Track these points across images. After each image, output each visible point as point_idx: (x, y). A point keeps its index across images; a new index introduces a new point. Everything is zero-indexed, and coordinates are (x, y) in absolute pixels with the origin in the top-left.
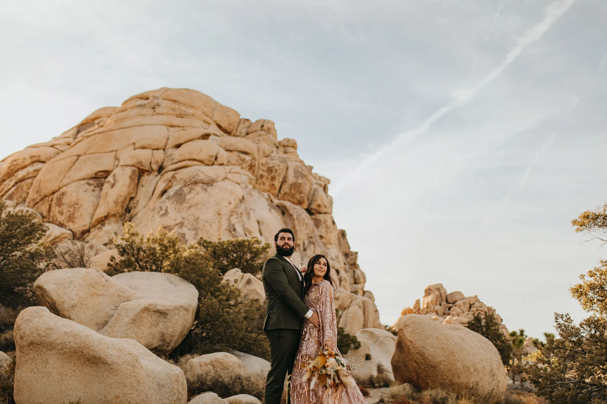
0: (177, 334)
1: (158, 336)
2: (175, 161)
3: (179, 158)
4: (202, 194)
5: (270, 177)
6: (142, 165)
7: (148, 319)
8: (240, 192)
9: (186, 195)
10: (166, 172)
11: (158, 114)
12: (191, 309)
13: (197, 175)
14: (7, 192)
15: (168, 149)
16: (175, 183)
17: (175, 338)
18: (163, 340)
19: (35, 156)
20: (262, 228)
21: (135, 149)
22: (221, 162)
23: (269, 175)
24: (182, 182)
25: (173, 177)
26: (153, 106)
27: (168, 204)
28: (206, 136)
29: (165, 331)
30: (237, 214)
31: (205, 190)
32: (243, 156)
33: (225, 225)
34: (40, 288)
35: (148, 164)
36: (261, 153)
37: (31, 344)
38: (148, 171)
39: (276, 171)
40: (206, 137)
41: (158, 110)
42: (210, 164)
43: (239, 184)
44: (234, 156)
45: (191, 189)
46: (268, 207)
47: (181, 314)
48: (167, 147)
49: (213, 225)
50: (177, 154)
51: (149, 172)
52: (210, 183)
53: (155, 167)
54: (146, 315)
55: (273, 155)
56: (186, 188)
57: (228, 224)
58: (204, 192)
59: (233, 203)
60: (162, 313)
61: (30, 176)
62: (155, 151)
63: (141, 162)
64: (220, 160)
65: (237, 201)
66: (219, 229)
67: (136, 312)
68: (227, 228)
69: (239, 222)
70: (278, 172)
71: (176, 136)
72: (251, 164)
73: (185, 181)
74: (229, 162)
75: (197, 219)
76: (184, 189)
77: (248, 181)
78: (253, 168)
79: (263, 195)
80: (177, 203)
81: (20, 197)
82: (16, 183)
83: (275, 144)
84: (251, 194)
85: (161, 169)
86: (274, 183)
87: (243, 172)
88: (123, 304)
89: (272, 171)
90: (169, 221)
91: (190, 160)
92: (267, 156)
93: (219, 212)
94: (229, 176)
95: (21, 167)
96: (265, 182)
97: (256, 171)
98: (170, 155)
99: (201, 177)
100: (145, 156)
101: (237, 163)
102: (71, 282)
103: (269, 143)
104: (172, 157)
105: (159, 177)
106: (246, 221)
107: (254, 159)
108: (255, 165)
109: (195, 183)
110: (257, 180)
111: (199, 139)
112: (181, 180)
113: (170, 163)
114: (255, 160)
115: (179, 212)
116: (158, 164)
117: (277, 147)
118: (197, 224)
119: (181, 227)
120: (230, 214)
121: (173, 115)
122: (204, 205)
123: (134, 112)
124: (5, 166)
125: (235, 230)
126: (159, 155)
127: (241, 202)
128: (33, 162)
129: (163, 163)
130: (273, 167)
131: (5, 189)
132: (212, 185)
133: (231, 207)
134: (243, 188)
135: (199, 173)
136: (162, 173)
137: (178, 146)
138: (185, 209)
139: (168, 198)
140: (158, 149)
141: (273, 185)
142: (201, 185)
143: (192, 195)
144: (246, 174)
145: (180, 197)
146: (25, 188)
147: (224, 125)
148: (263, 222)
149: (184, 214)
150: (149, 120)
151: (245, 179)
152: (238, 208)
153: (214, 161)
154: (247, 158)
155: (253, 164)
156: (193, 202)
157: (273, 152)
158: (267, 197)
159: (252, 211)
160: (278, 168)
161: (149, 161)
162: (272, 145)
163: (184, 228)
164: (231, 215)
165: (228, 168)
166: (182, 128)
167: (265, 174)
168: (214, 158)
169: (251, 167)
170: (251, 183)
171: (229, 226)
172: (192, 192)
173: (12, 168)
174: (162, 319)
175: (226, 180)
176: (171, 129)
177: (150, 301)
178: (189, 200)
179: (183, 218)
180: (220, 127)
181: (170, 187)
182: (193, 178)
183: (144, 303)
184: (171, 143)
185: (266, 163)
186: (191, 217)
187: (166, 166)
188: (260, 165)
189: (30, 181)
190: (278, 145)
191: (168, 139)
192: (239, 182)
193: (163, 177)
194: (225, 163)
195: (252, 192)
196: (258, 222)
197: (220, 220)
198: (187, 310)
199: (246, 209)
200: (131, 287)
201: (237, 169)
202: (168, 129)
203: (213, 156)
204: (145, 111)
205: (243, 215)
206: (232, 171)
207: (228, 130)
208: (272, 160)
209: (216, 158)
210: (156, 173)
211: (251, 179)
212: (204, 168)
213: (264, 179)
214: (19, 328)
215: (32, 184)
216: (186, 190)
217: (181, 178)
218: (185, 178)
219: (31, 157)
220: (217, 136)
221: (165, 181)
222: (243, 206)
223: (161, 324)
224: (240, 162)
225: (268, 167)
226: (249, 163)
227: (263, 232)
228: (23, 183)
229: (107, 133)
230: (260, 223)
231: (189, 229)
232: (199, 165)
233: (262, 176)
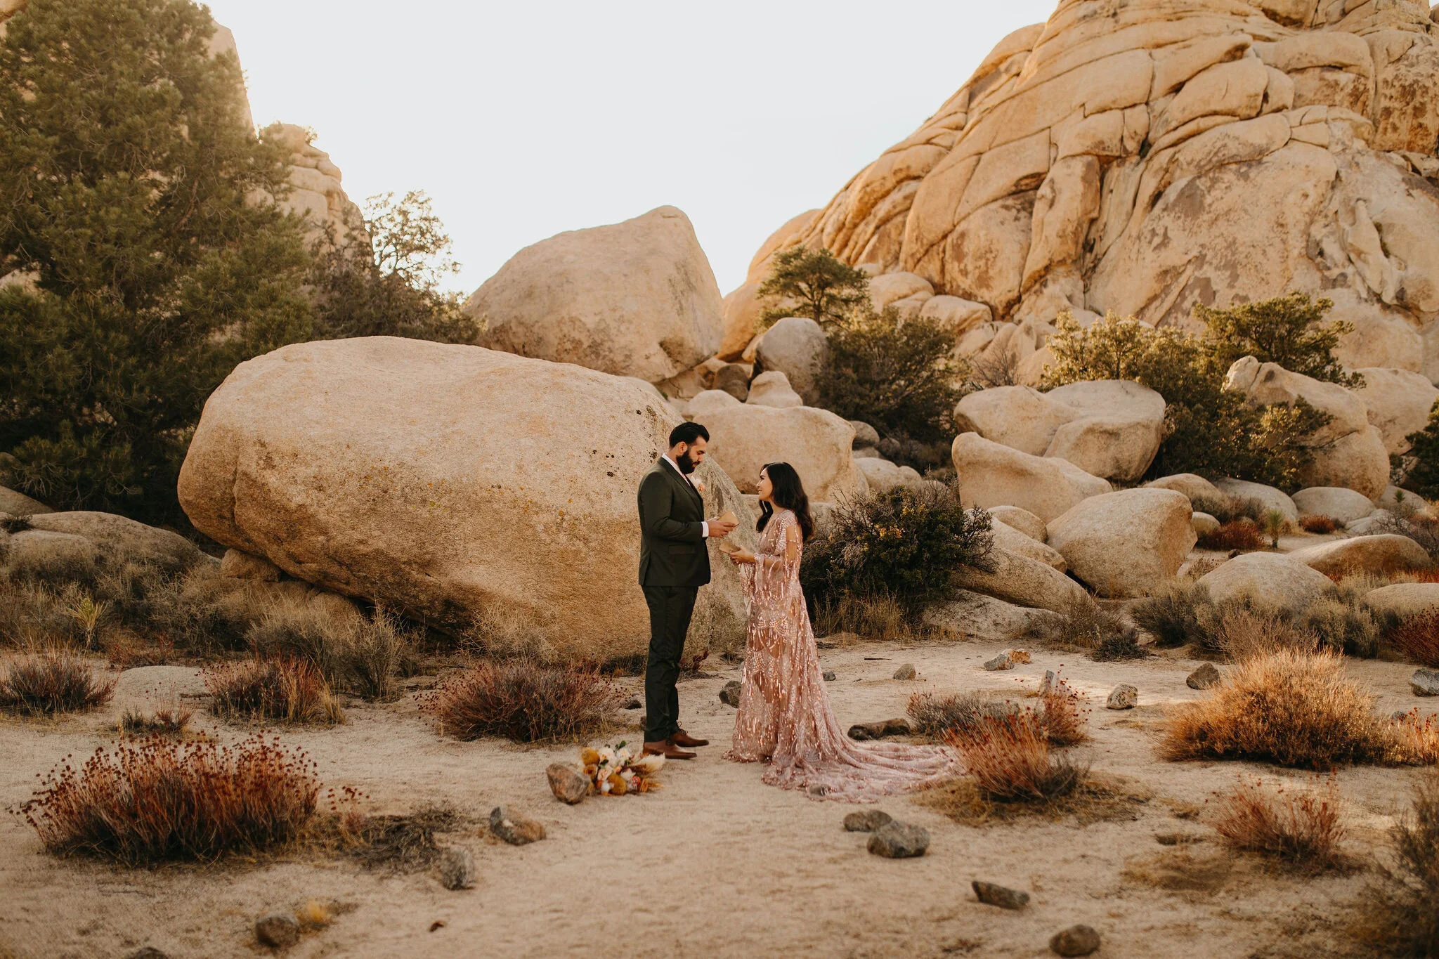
0: (1137, 459)
1: (1110, 463)
2: (1174, 124)
3: (1181, 117)
4: (1239, 188)
5: (1409, 110)
6: (1104, 149)
7: (1094, 442)
8: (1327, 164)
9: (1203, 196)
10: (1157, 153)
11: (1126, 26)
12: (1153, 426)
13: (1225, 146)
14: (864, 247)
15: (1157, 99)
16: (1178, 173)
17: (1135, 465)
18: (1119, 468)
19: (901, 170)
20: (1389, 239)
21: (1085, 117)
22: (1280, 104)
23: (1408, 104)
24: (1192, 167)
25: (1173, 160)
26: (1112, 11)
27: (1167, 220)
28: (1237, 52)
29: (1119, 456)
30: (1326, 216)
31: (1245, 177)
32: (1331, 76)
33: (1297, 245)
34: (961, 416)
35: (1116, 141)
36: (1381, 55)
37: (969, 463)
38: (1120, 157)
39: (1425, 90)
40: (1239, 54)
41: (1125, 17)
42: (1254, 114)
43: (1326, 148)
44: (1310, 81)
45: (1214, 181)
46: (1403, 186)
47: (1139, 432)
48: (1154, 95)
49: (1271, 252)
50: (1176, 107)
51: (1121, 159)
52: (1255, 159)
53: (1131, 145)
54: (1090, 437)
55: (1414, 51)
56: (1203, 179)
57: (1304, 244)
58: (1242, 182)
59: (1313, 196)
60: (1113, 434)
61: (897, 210)
62: (1128, 112)
63: (1102, 142)
64: (1274, 101)
65: (1323, 188)
66: (1285, 259)
67: (1078, 434)
68: (1304, 252)
69: (1332, 233)
70: (1431, 93)
71: (1171, 65)
72: (1356, 88)
73: (1198, 166)
74: (1298, 97)
75: (1232, 245)
76: (1198, 182)
77: (1350, 132)
78: (1362, 98)
79: (1389, 161)
80: (1187, 216)
81: (888, 253)
82: (877, 228)
83: (1420, 23)
84: (1357, 164)
85: (1145, 147)
86: (1421, 120)
87: (1335, 112)
88: (1061, 427)
89: (1413, 94)
90: (1172, 257)
91: (1203, 116)
92: (1399, 60)
93: (1281, 221)
94: (1299, 133)
95: (880, 194)
96: (1398, 124)
97: (1370, 103)
98: (1161, 114)
99: (1233, 148)
100: (1107, 128)
101: (1319, 96)
102: (996, 406)
103: (1402, 24)
104: (1165, 117)
105: (1142, 165)
106: (1347, 228)
107: (1360, 75)
108: (1366, 90)
109: (1222, 165)
110: (1376, 124)
111: (1221, 62)
112: (1189, 164)
113: (1162, 132)
114: (1367, 78)
115: (1192, 233)
116: (1137, 138)
117: (1428, 28)
118: (1233, 254)
119: (1201, 267)
120: (1307, 219)
121: (1159, 19)
122: (1246, 211)
123: (1075, 34)
124: (852, 197)
125: (1321, 253)
126: (1138, 119)
127: (1333, 187)
128: (900, 182)
129: (1147, 134)
130: (1416, 82)
131: (861, 243)
132: (1260, 162)
133: (1310, 202)
134: (1338, 154)
135: (1226, 140)
136: (1148, 157)
137: (1177, 89)
138: (1205, 225)
139: (1164, 210)
140: (1134, 106)
141: (1420, 125)
142: (1234, 167)
143: (1216, 193)
144: (1344, 116)
145: (1191, 202)
146: (894, 235)
147: (1281, 9)
148: (1391, 225)
149: (1203, 238)
150: (1109, 44)
151: (1340, 131)
152: (1325, 204)
153: (1263, 104)
154: (1344, 78)
155: (1361, 88)
156: (1220, 207)
157: (1413, 45)
158: (1402, 161)
159: (1361, 203)
160: (1429, 83)
161: (1119, 137)
162: (1409, 26)
163: (1206, 267)
164: (1312, 222)
165: (1295, 116)
166: (1181, 44)
167: (1396, 105)
168: (1261, 98)
169: (1356, 97)
170: (1357, 135)
171: (1307, 247)
172: (1216, 186)
173: (866, 199)
174: (1113, 441)
175: (1290, 144)
176: (1158, 53)
177: (1095, 420)
178: (1210, 205)
179: (1202, 246)
180: (1271, 15)
181: (1170, 183)
182: (1216, 154)
183: (1086, 423)
184: (1161, 85)
185: (1396, 77)
186: (1220, 240)
187: (1156, 139)
188: (1380, 85)
189: (900, 218)
190: (1430, 21)
191: (1153, 79)
192: (1325, 142)
193: (1151, 164)
194: (1289, 103)
195: (1359, 158)
196: (1379, 227)
197: (1284, 237)
198: (1147, 427)
199: (1346, 202)
200: (1072, 404)
201: (1320, 111)
202: (1150, 55)
203: (1257, 95)
204: (1096, 26)
205: (1341, 217)
206: (1306, 120)
207: (1294, 17)
208: (1412, 65)
209: (1266, 97)
210: (1135, 159)
211: (1356, 127)
212: (1239, 128)
213: (1394, 118)
214: (957, 452)
215: (904, 223)
216: (1202, 183)
217: (1189, 159)
218: (1198, 159)
219: (895, 173)
220: (1268, 40)
221: (1156, 172)
222: (1338, 196)
223: (1112, 448)
224: (1328, 92)
225: (1403, 87)
226: (1349, 90)
227: (1390, 248)
228: (889, 226)
229: (1025, 95)
230: (1384, 228)
231: (1217, 268)
232: (1227, 123)
233: (1388, 112)
